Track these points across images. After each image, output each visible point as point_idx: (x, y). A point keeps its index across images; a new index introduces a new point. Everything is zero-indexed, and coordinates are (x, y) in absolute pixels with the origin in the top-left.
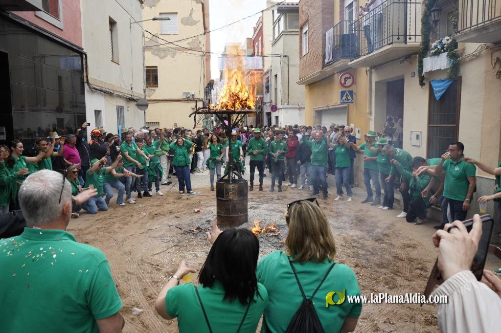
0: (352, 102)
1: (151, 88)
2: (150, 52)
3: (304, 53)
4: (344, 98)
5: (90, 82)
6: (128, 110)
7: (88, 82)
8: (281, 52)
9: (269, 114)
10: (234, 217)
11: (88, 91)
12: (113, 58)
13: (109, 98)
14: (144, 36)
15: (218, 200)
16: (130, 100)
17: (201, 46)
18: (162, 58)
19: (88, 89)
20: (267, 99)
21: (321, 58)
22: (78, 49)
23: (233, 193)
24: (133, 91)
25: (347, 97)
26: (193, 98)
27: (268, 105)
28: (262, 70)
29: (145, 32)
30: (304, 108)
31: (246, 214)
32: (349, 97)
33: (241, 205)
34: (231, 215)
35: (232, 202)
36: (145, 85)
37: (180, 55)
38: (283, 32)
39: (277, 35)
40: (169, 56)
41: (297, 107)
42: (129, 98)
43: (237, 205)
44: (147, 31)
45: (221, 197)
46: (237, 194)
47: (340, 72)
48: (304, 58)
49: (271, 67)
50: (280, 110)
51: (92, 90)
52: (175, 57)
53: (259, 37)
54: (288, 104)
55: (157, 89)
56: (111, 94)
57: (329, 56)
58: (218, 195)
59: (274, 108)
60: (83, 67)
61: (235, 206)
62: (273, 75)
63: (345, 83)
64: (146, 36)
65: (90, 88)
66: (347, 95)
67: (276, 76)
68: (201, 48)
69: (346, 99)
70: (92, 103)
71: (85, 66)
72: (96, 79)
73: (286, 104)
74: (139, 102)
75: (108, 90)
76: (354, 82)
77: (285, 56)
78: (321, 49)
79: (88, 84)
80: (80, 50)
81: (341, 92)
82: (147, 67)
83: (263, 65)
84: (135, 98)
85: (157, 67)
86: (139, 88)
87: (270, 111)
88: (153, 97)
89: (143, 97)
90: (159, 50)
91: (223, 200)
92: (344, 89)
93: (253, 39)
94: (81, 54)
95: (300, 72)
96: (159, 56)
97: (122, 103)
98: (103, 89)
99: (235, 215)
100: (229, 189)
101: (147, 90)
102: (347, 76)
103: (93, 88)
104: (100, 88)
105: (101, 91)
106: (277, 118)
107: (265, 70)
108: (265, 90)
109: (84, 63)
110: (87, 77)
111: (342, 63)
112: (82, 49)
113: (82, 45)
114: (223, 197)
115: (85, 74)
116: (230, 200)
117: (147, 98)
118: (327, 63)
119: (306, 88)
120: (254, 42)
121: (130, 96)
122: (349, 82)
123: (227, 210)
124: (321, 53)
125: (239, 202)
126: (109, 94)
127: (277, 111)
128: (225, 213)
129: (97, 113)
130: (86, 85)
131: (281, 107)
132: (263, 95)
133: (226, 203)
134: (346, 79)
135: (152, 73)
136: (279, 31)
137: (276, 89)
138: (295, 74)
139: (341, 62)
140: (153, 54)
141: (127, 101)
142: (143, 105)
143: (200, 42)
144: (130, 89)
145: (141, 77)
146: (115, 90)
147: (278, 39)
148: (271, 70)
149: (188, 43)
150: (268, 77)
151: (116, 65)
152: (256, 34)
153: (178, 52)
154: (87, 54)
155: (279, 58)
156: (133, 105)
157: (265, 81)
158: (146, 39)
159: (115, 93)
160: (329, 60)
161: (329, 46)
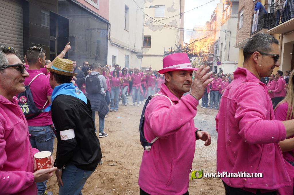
1: (146, 48)
2: (148, 28)
3: (240, 28)
5: (111, 39)
6: (131, 58)
7: (110, 39)
8: (226, 29)
9: (216, 67)
12: (125, 28)
13: (121, 50)
16: (133, 52)
17: (177, 25)
18: (154, 31)
21: (250, 30)
24: (136, 47)
27: (216, 61)
29: (145, 15)
30: (237, 64)
37: (164, 29)
38: (228, 16)
39: (225, 18)
40: (158, 30)
41: (234, 62)
42: (133, 51)
48: (240, 31)
49: (219, 38)
50: (223, 64)
51: (112, 44)
52: (162, 30)
53: (214, 21)
54: (228, 61)
55: (150, 49)
56: (122, 48)
57: (255, 28)
59: (219, 63)
62: (220, 43)
64: (145, 17)
65: (111, 43)
67: (222, 44)
70: (112, 51)
71: (109, 31)
72: (115, 39)
73: (226, 61)
74: (138, 54)
77: (229, 31)
78: (250, 24)
82: (144, 36)
84: (136, 52)
85: (151, 36)
86: (139, 46)
87: (216, 65)
88: (147, 53)
89: (141, 52)
90: (153, 26)
93: (210, 22)
94: (107, 23)
95: (236, 40)
96: (152, 30)
97: (128, 53)
98: (118, 44)
101: (143, 49)
103: (113, 43)
104: (116, 43)
105: (117, 45)
106: (221, 69)
107: (216, 40)
108: (214, 52)
109: (109, 29)
110: (110, 36)
111: (263, 32)
112: (108, 21)
113: (108, 19)
115: (109, 35)
117: (144, 54)
118: (254, 32)
119: (240, 50)
120: (211, 23)
121: (133, 50)
124: (250, 26)
126: (121, 47)
127: (221, 65)
129: (114, 57)
130: (109, 41)
131: (223, 62)
135: (148, 39)
136: (226, 15)
137: (221, 52)
138: (234, 42)
140: (150, 28)
141: (131, 53)
142: (140, 56)
143: (177, 22)
144: (134, 46)
145: (141, 41)
147: (225, 21)
148: (219, 40)
149: (170, 23)
150: (217, 44)
151: (127, 32)
152: (212, 18)
153: (164, 28)
154: (111, 24)
155: (225, 32)
156: (134, 56)
157: (215, 47)
158: (145, 19)
159: (125, 47)
160: (254, 30)
161: (255, 21)
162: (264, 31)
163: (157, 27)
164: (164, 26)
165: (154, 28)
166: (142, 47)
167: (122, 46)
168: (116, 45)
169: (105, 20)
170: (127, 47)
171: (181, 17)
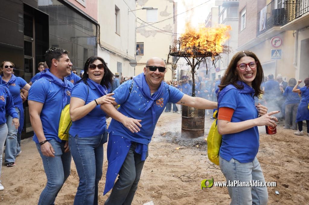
0: (280, 58)
1: (139, 56)
2: (140, 33)
3: (242, 29)
4: (274, 55)
5: (101, 43)
6: (124, 66)
7: (100, 44)
9: (214, 74)
10: (194, 131)
12: (116, 31)
13: (112, 56)
15: (183, 118)
16: (126, 59)
18: (147, 37)
19: (100, 48)
22: (94, 21)
23: (194, 113)
24: (128, 54)
25: (276, 54)
27: (213, 68)
29: (137, 19)
31: (203, 129)
32: (278, 55)
33: (200, 122)
34: (193, 130)
35: (193, 120)
38: (226, 19)
39: (221, 22)
40: (151, 36)
42: (125, 58)
43: (197, 122)
45: (185, 116)
46: (197, 114)
47: (270, 38)
48: (242, 33)
50: (222, 71)
52: (155, 36)
55: (143, 56)
56: (114, 54)
57: (263, 26)
58: (183, 115)
59: (218, 70)
60: (97, 34)
61: (196, 123)
63: (275, 45)
64: (137, 21)
65: (101, 47)
66: (276, 53)
68: (172, 30)
69: (275, 56)
71: (98, 33)
72: (105, 43)
74: (132, 62)
76: (282, 44)
78: (256, 24)
79: (100, 45)
80: (96, 22)
81: (272, 50)
82: (137, 43)
84: (129, 59)
85: (143, 43)
86: (132, 53)
87: (214, 72)
88: (140, 62)
89: (134, 59)
90: (145, 31)
91: (187, 118)
92: (274, 49)
94: (97, 25)
96: (145, 36)
97: (121, 60)
99: (196, 130)
100: (192, 110)
101: (137, 57)
102: (277, 39)
103: (103, 48)
104: (107, 49)
105: (108, 50)
109: (98, 31)
110: (99, 40)
111: (274, 30)
113: (97, 19)
114: (187, 116)
115: (98, 38)
116: (192, 118)
118: (262, 31)
121: (126, 57)
122: (278, 44)
123: (190, 126)
124: (256, 26)
125: (199, 120)
128: (187, 128)
130: (98, 45)
133: (189, 120)
134: (276, 42)
135: (141, 46)
136: (223, 20)
139: (272, 30)
140: (142, 34)
141: (124, 60)
142: (134, 64)
143: (171, 27)
144: (126, 53)
145: (134, 47)
146: (117, 51)
149: (163, 28)
151: (118, 36)
152: (207, 24)
153: (158, 34)
154: (100, 25)
156: (127, 63)
158: (138, 23)
159: (117, 53)
160: (262, 29)
161: (263, 19)
162: (274, 28)
163: (150, 33)
164: (158, 31)
165: (147, 34)
166: (136, 54)
167: (113, 51)
168: (106, 51)
169: (93, 20)
170: (119, 52)
171: (174, 23)
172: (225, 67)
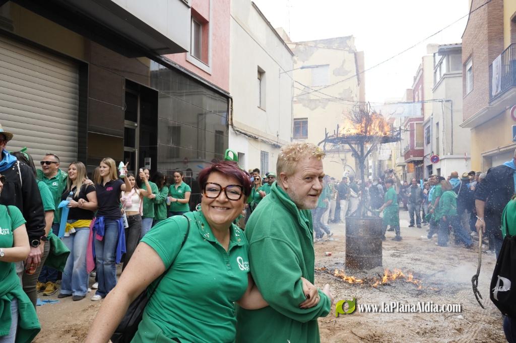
1: (300, 140)
2: (301, 105)
3: (468, 92)
5: (235, 124)
6: (273, 156)
7: (232, 125)
8: (443, 97)
9: (430, 167)
11: (232, 133)
12: (260, 104)
13: (253, 142)
14: (293, 86)
15: (347, 237)
16: (276, 146)
17: (352, 96)
18: (313, 110)
20: (428, 151)
21: (487, 93)
22: (224, 93)
23: (364, 230)
24: (280, 138)
26: (343, 149)
27: (428, 157)
28: (422, 119)
29: (295, 83)
30: (470, 158)
36: (292, 134)
37: (331, 105)
38: (444, 75)
39: (438, 79)
40: (319, 107)
41: (463, 156)
42: (274, 145)
43: (368, 244)
44: (296, 82)
46: (368, 231)
48: (468, 97)
49: (432, 115)
50: (443, 162)
51: (236, 133)
52: (326, 108)
53: (419, 87)
54: (452, 154)
55: (306, 140)
56: (255, 139)
59: (435, 159)
60: (228, 111)
61: (366, 245)
62: (435, 122)
64: (295, 86)
65: (234, 130)
67: (438, 124)
70: (235, 145)
71: (230, 110)
72: (240, 123)
73: (449, 154)
75: (253, 135)
77: (448, 101)
78: (487, 83)
79: (232, 127)
80: (226, 94)
82: (295, 119)
83: (423, 114)
84: (281, 145)
85: (307, 118)
86: (286, 136)
87: (430, 163)
90: (311, 100)
93: (413, 88)
94: (227, 98)
95: (464, 113)
96: (309, 108)
97: (266, 148)
98: (248, 133)
101: (295, 140)
103: (238, 131)
104: (243, 131)
105: (245, 134)
106: (439, 170)
107: (426, 119)
108: (425, 142)
109: (230, 107)
110: (232, 119)
112: (229, 93)
113: (228, 89)
115: (230, 118)
116: (360, 238)
119: (472, 132)
120: (414, 92)
121: (275, 143)
124: (488, 86)
125: (372, 241)
126: (253, 138)
127: (439, 163)
130: (230, 127)
131: (444, 157)
132: (423, 146)
133: (356, 241)
135: (303, 125)
136: (440, 74)
137: (438, 139)
138: (459, 119)
140: (304, 106)
141: (273, 147)
143: (352, 92)
144: (276, 136)
146: (260, 135)
147: (440, 83)
148: (432, 118)
149: (340, 94)
150: (429, 127)
151: (263, 112)
152: (416, 83)
153: (329, 103)
154: (233, 98)
155: (441, 103)
157: (425, 131)
158: (296, 89)
159: (260, 138)
160: (496, 92)
161: (497, 76)
162: (514, 91)
163: (318, 102)
164: (329, 100)
165: (312, 104)
166: (292, 136)
168: (243, 135)
170: (264, 136)
171: (359, 84)
172: (447, 154)
